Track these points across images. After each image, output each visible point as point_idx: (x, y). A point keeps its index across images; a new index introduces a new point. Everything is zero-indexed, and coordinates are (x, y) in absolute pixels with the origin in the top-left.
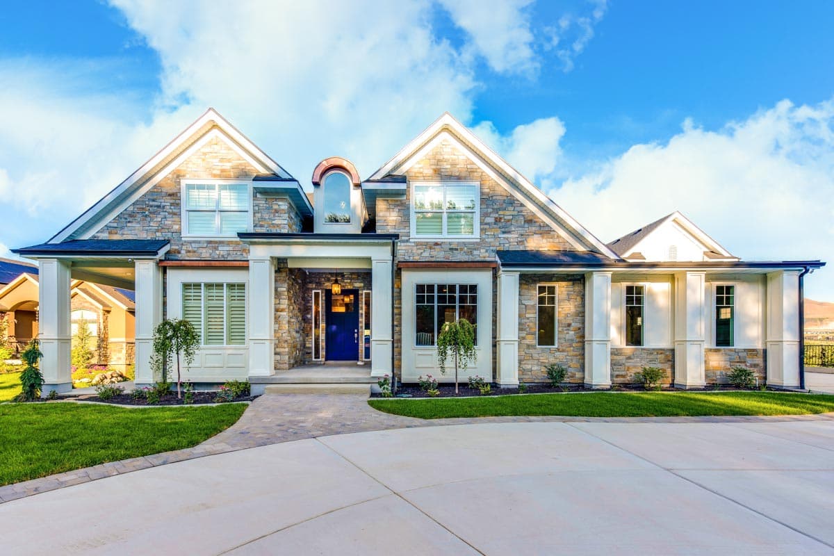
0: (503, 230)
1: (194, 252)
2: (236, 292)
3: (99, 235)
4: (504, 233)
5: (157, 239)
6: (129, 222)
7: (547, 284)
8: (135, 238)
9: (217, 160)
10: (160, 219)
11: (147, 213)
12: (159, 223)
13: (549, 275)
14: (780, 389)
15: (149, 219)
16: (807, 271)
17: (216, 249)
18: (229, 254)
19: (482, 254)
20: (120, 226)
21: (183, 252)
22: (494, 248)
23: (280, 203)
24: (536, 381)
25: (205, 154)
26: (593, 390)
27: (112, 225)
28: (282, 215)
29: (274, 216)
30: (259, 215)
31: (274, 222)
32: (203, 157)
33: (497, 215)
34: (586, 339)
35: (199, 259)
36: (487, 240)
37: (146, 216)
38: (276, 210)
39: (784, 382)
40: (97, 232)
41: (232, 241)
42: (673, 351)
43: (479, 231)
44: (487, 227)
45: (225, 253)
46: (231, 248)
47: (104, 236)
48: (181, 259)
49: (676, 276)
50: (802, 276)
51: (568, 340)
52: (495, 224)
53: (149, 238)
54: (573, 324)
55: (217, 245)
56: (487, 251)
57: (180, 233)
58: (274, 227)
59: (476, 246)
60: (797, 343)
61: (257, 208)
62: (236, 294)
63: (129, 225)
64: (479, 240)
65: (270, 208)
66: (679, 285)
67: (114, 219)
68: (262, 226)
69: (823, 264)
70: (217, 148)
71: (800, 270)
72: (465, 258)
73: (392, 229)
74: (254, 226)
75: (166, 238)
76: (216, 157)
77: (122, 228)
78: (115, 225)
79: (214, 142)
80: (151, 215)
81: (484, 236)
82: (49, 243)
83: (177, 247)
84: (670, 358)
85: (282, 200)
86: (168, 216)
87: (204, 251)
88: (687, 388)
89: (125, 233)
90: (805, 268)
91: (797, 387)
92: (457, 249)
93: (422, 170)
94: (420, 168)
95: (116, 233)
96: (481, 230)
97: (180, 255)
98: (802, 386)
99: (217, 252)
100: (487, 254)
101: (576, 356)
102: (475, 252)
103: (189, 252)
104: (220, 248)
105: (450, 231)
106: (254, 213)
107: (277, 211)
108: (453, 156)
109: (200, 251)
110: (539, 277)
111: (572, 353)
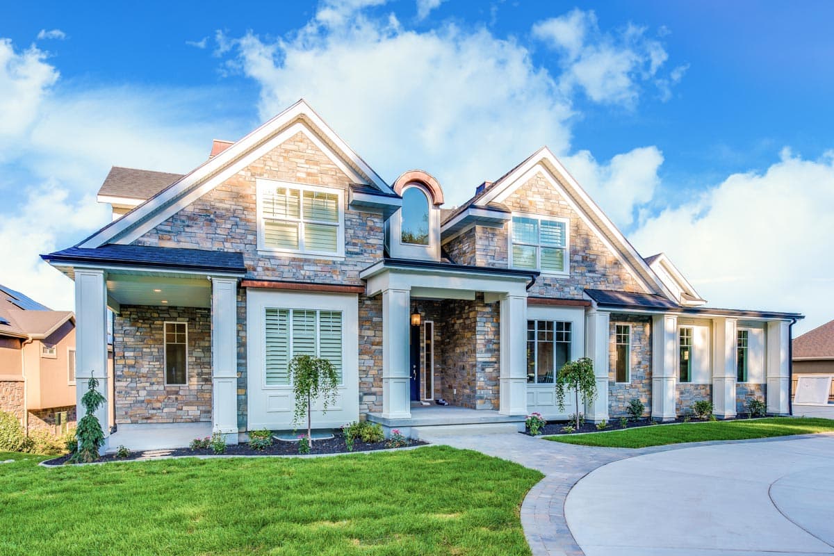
0: (589, 269)
1: (274, 270)
2: (331, 321)
3: (145, 239)
4: (590, 272)
5: (226, 250)
6: (188, 226)
7: (622, 324)
8: (196, 247)
9: (303, 161)
10: (229, 226)
11: (212, 216)
12: (228, 231)
13: (625, 315)
14: (778, 415)
15: (214, 224)
16: (795, 322)
17: (301, 268)
18: (316, 275)
19: (573, 292)
20: (175, 229)
21: (259, 269)
22: (582, 286)
23: (376, 220)
24: (615, 417)
25: (287, 151)
26: (665, 423)
27: (163, 228)
28: (377, 234)
29: (369, 234)
30: (352, 231)
31: (369, 241)
32: (285, 155)
33: (584, 254)
34: (653, 376)
35: (279, 279)
36: (576, 278)
37: (211, 221)
38: (371, 227)
39: (781, 410)
40: (142, 237)
41: (320, 260)
42: (711, 386)
43: (569, 268)
44: (576, 264)
45: (312, 273)
46: (319, 269)
47: (152, 241)
48: (257, 278)
49: (714, 321)
50: (790, 326)
51: (639, 377)
52: (582, 262)
53: (215, 249)
54: (643, 362)
55: (302, 264)
56: (575, 289)
57: (256, 245)
58: (368, 246)
59: (566, 283)
60: (788, 379)
61: (349, 223)
62: (331, 324)
63: (187, 229)
64: (568, 277)
65: (363, 225)
66: (717, 329)
67: (166, 221)
68: (355, 245)
69: (803, 317)
70: (302, 145)
71: (790, 321)
72: (557, 295)
73: (491, 259)
74: (346, 244)
75: (238, 251)
76: (300, 157)
77: (179, 233)
78: (168, 228)
79: (298, 139)
80: (218, 220)
81: (573, 274)
82: (79, 247)
83: (252, 263)
84: (709, 392)
85: (377, 216)
86: (240, 223)
87: (286, 269)
88: (725, 418)
89: (182, 239)
90: (794, 319)
91: (787, 414)
92: (550, 285)
93: (518, 200)
94: (518, 198)
95: (170, 239)
96: (571, 267)
97: (256, 273)
98: (791, 414)
99: (302, 272)
100: (576, 292)
101: (645, 392)
102: (566, 289)
103: (268, 269)
104: (306, 268)
105: (544, 265)
106: (346, 229)
107: (372, 229)
108: (546, 190)
109: (282, 270)
110: (617, 317)
111: (642, 389)
